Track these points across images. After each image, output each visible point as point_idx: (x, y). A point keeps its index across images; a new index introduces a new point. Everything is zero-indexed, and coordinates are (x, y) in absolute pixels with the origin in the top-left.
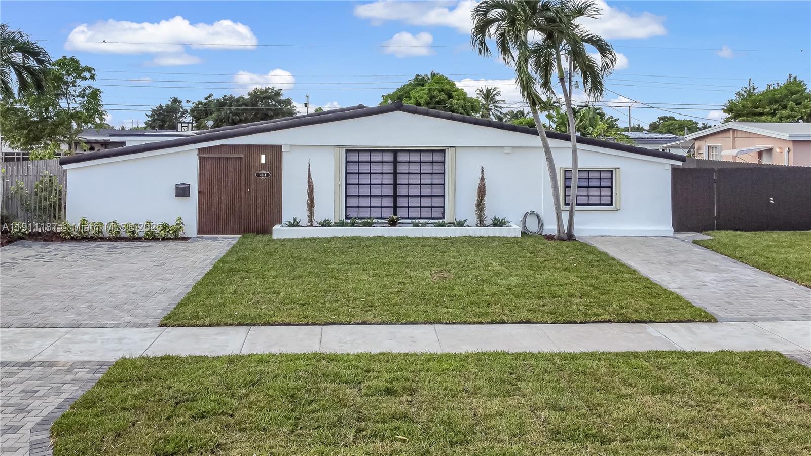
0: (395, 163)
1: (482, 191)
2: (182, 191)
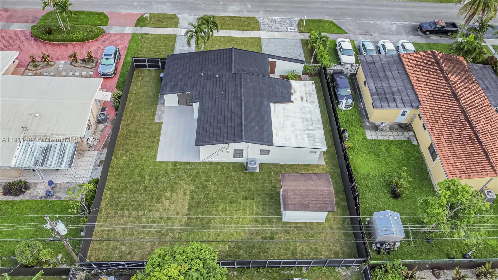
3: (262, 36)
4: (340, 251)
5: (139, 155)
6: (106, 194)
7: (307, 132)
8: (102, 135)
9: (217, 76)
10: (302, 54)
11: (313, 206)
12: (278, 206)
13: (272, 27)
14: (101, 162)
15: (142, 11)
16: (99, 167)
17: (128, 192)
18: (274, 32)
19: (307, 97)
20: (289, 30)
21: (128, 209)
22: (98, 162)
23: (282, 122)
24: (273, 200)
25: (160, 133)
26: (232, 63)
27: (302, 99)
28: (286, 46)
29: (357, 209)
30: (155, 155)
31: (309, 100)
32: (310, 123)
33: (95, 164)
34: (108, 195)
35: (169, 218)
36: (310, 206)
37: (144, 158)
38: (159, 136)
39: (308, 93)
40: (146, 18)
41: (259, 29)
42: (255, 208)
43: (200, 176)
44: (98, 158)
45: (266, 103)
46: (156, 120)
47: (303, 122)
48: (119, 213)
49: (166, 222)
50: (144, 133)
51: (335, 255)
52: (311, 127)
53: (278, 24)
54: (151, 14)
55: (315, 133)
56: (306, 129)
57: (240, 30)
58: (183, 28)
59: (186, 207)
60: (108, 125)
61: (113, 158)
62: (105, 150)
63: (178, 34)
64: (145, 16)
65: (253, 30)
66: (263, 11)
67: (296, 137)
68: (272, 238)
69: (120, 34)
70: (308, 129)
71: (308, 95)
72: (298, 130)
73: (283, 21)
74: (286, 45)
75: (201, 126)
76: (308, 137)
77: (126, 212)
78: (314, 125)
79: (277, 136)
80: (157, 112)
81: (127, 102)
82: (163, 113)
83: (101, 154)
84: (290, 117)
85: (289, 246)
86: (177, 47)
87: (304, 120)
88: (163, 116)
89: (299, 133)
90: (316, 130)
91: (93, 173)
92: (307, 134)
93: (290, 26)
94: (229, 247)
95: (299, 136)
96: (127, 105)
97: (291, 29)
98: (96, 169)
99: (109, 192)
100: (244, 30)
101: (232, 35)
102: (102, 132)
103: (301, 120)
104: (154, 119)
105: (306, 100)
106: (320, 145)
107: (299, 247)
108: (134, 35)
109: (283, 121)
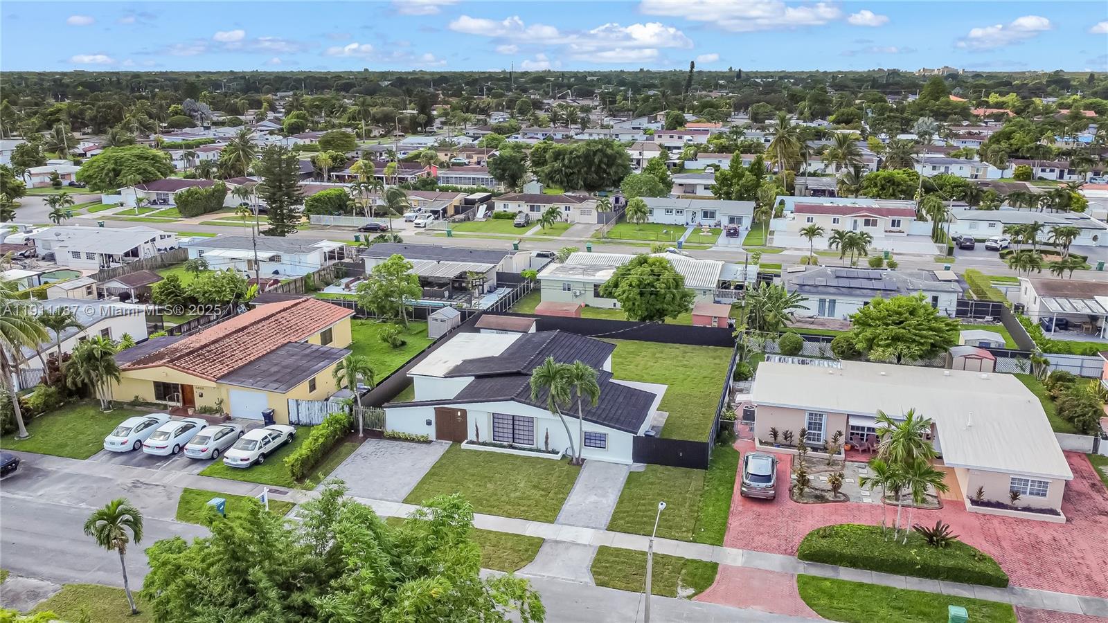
0: (513, 420)
1: (547, 438)
2: (429, 423)
15: (697, 606)
40: (687, 584)
54: (673, 594)
58: (585, 545)
63: (601, 532)
64: (691, 591)
69: (755, 549)
108: (718, 541)
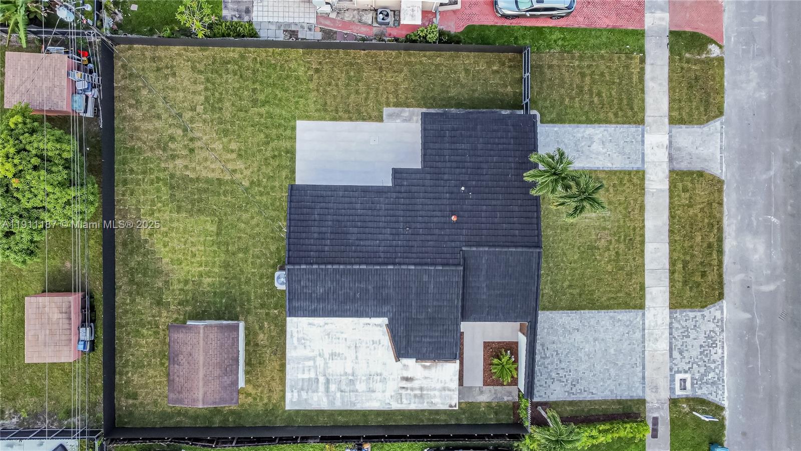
3: (649, 314)
4: (137, 402)
5: (309, 90)
6: (234, 51)
7: (322, 380)
8: (351, 23)
9: (454, 218)
10: (590, 396)
11: (176, 371)
12: (215, 316)
13: (688, 337)
14: (293, 33)
15: (730, 39)
16: (284, 31)
17: (237, 85)
18: (667, 341)
19: (412, 389)
20: (678, 377)
21: (206, 89)
22: (293, 28)
23: (344, 336)
24: (224, 308)
25: (357, 120)
26: (489, 246)
27: (407, 379)
28: (616, 364)
29: (184, 439)
30: (308, 118)
31: (403, 392)
32: (343, 387)
33: (289, 24)
34: (231, 54)
35: (192, 151)
36: (176, 366)
37: (302, 101)
38: (350, 119)
39: (425, 392)
40: (703, 50)
41: (676, 308)
42: (209, 280)
43: (268, 193)
44: (302, 27)
45: (385, 309)
46: (386, 111)
47: (346, 374)
48: (200, 76)
49: (185, 146)
50: (357, 92)
51: (133, 393)
52: (333, 387)
53: (701, 353)
54: (720, 60)
55: (320, 394)
56: (330, 378)
57: (673, 263)
58: (670, 137)
59: (211, 175)
60: (374, 29)
61: (301, 51)
62: (318, 36)
63: (647, 128)
64: (712, 47)
65: (671, 293)
66: (752, 320)
67: (309, 359)
68: (159, 303)
69: (641, 4)
70: (328, 382)
71: (418, 392)
72: (326, 363)
73: (713, 366)
74: (620, 364)
75: (329, 193)
76: (309, 379)
77: (203, 87)
78: (338, 395)
79: (310, 324)
80: (406, 109)
81: (428, 53)
82: (405, 120)
83: (310, 29)
84: (356, 352)
85: (147, 327)
86: (602, 129)
87: (351, 378)
88: (398, 121)
89: (317, 364)
90: (328, 396)
91: (272, 24)
92: (317, 380)
93: (692, 379)
94: (146, 241)
95: (311, 363)
96: (422, 53)
97: (684, 381)
98: (279, 28)
99: (236, 56)
100: (672, 273)
101: (649, 248)
102: (356, 21)
103: (349, 371)
104: (388, 105)
105: (405, 386)
106: (292, 398)
107: (144, 342)
109: (346, 339)
